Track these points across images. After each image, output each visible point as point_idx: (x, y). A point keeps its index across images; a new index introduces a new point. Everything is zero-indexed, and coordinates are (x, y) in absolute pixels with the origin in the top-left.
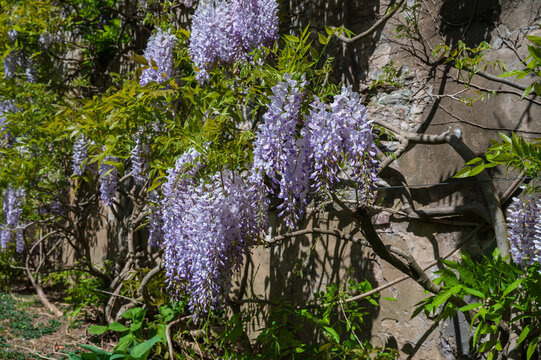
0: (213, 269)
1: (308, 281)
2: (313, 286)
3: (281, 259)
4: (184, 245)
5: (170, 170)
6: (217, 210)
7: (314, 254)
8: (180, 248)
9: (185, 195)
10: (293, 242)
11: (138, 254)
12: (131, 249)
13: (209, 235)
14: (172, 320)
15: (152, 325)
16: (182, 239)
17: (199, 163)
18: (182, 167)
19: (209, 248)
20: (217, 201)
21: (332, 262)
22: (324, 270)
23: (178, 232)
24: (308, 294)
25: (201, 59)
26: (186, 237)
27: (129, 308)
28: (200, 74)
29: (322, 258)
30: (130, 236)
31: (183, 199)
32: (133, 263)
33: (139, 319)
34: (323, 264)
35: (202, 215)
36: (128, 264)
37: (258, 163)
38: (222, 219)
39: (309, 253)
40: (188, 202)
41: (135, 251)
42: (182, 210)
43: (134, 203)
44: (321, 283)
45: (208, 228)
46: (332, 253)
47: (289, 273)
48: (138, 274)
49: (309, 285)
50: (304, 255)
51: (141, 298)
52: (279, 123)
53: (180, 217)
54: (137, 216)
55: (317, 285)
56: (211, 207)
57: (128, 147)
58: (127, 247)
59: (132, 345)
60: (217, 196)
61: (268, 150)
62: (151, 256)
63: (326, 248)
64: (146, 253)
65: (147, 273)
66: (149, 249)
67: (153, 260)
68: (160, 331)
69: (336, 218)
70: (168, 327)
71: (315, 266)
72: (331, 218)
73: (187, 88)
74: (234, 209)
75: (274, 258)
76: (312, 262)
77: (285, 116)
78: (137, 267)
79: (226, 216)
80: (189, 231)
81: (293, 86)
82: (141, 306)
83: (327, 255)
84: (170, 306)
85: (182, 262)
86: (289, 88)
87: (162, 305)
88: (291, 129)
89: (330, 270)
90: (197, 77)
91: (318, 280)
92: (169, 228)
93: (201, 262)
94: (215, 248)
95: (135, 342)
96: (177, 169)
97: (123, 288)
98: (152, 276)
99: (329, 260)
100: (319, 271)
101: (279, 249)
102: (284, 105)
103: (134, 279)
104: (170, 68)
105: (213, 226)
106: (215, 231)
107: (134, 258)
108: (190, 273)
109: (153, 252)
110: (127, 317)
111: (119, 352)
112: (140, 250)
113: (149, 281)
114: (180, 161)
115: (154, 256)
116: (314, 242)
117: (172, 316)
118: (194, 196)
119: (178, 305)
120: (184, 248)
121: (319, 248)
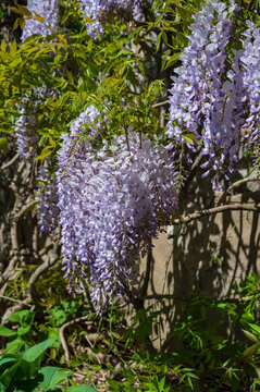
0: (120, 248)
1: (219, 275)
2: (225, 281)
3: (186, 251)
4: (84, 223)
5: (64, 135)
6: (124, 177)
7: (226, 244)
8: (80, 227)
9: (84, 164)
10: (200, 231)
11: (23, 251)
12: (15, 245)
13: (116, 206)
14: (65, 322)
15: (42, 328)
16: (81, 215)
17: (99, 125)
18: (80, 129)
19: (116, 222)
20: (124, 166)
21: (248, 251)
22: (238, 261)
23: (76, 208)
24: (219, 290)
25: (94, 8)
26: (86, 213)
27: (16, 311)
28: (93, 27)
29: (235, 247)
30: (13, 231)
31: (81, 168)
32: (18, 260)
33: (28, 322)
34: (237, 255)
35: (106, 183)
36: (12, 262)
37: (175, 113)
38: (130, 187)
39: (219, 244)
40: (88, 171)
41: (20, 249)
42: (81, 181)
43: (16, 195)
44: (234, 277)
45: (114, 199)
46: (246, 241)
47: (201, 263)
48: (24, 273)
49: (220, 279)
50: (214, 245)
51: (29, 299)
52: (204, 57)
53: (78, 190)
54: (20, 208)
55: (229, 279)
56: (117, 173)
57: (12, 118)
58: (11, 244)
59: (23, 349)
60: (123, 160)
61: (190, 93)
62: (37, 253)
63: (239, 236)
64: (32, 250)
65: (34, 270)
66: (35, 246)
67: (40, 257)
68: (52, 335)
69: (250, 200)
70: (61, 329)
71: (227, 257)
72: (244, 200)
73: (78, 46)
74: (144, 178)
75: (177, 250)
76: (223, 253)
77: (211, 48)
78: (23, 264)
79: (134, 185)
80: (90, 206)
81: (220, 11)
82: (29, 308)
83: (240, 243)
84: (62, 308)
85: (82, 243)
86: (215, 14)
87: (53, 307)
88: (219, 65)
89: (244, 261)
90: (89, 31)
91: (231, 273)
92: (65, 203)
93: (105, 241)
94: (123, 223)
95: (26, 346)
96: (73, 133)
97: (8, 288)
98: (41, 274)
99: (244, 249)
100: (232, 263)
101: (184, 240)
102: (209, 34)
103: (19, 278)
104: (56, 24)
105: (120, 196)
106: (123, 201)
107: (19, 255)
108: (92, 256)
109: (39, 248)
110: (14, 320)
111: (10, 356)
112: (24, 248)
113: (37, 279)
114: (75, 125)
115: (41, 253)
116: (225, 230)
117: (65, 319)
118: (95, 165)
119: (70, 307)
120: (84, 227)
121: (231, 235)
